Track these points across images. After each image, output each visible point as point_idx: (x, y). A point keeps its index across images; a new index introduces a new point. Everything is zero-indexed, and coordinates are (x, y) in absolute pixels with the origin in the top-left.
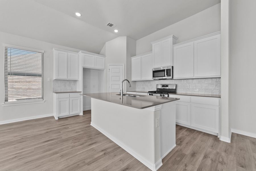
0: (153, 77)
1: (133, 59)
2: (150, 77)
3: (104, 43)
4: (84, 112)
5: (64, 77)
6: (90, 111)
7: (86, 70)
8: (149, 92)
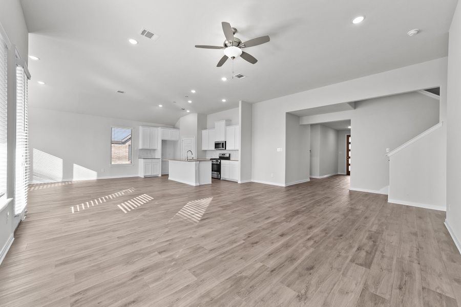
0: (215, 148)
1: (204, 132)
2: (213, 147)
3: (179, 118)
4: (162, 175)
5: (148, 147)
6: (168, 175)
7: (164, 142)
8: (211, 159)
